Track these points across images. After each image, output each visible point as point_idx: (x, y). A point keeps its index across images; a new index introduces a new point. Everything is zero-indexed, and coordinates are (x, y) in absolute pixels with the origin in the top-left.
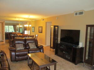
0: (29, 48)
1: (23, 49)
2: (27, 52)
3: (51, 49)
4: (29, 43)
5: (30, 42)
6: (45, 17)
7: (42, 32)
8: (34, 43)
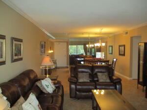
0: (98, 81)
1: (89, 81)
2: (93, 87)
3: (139, 85)
4: (98, 72)
5: (99, 70)
6: (129, 29)
7: (124, 55)
8: (106, 74)
